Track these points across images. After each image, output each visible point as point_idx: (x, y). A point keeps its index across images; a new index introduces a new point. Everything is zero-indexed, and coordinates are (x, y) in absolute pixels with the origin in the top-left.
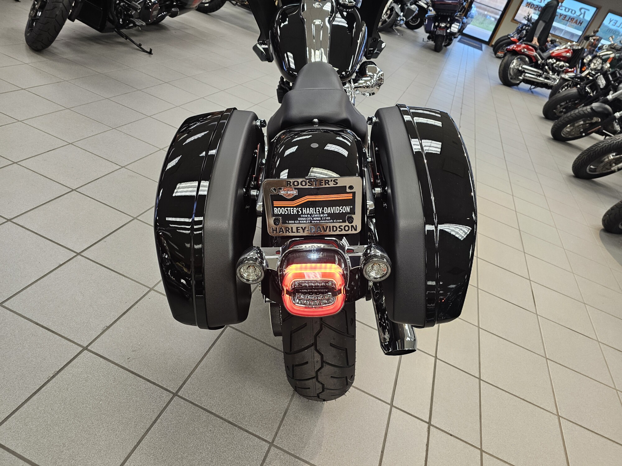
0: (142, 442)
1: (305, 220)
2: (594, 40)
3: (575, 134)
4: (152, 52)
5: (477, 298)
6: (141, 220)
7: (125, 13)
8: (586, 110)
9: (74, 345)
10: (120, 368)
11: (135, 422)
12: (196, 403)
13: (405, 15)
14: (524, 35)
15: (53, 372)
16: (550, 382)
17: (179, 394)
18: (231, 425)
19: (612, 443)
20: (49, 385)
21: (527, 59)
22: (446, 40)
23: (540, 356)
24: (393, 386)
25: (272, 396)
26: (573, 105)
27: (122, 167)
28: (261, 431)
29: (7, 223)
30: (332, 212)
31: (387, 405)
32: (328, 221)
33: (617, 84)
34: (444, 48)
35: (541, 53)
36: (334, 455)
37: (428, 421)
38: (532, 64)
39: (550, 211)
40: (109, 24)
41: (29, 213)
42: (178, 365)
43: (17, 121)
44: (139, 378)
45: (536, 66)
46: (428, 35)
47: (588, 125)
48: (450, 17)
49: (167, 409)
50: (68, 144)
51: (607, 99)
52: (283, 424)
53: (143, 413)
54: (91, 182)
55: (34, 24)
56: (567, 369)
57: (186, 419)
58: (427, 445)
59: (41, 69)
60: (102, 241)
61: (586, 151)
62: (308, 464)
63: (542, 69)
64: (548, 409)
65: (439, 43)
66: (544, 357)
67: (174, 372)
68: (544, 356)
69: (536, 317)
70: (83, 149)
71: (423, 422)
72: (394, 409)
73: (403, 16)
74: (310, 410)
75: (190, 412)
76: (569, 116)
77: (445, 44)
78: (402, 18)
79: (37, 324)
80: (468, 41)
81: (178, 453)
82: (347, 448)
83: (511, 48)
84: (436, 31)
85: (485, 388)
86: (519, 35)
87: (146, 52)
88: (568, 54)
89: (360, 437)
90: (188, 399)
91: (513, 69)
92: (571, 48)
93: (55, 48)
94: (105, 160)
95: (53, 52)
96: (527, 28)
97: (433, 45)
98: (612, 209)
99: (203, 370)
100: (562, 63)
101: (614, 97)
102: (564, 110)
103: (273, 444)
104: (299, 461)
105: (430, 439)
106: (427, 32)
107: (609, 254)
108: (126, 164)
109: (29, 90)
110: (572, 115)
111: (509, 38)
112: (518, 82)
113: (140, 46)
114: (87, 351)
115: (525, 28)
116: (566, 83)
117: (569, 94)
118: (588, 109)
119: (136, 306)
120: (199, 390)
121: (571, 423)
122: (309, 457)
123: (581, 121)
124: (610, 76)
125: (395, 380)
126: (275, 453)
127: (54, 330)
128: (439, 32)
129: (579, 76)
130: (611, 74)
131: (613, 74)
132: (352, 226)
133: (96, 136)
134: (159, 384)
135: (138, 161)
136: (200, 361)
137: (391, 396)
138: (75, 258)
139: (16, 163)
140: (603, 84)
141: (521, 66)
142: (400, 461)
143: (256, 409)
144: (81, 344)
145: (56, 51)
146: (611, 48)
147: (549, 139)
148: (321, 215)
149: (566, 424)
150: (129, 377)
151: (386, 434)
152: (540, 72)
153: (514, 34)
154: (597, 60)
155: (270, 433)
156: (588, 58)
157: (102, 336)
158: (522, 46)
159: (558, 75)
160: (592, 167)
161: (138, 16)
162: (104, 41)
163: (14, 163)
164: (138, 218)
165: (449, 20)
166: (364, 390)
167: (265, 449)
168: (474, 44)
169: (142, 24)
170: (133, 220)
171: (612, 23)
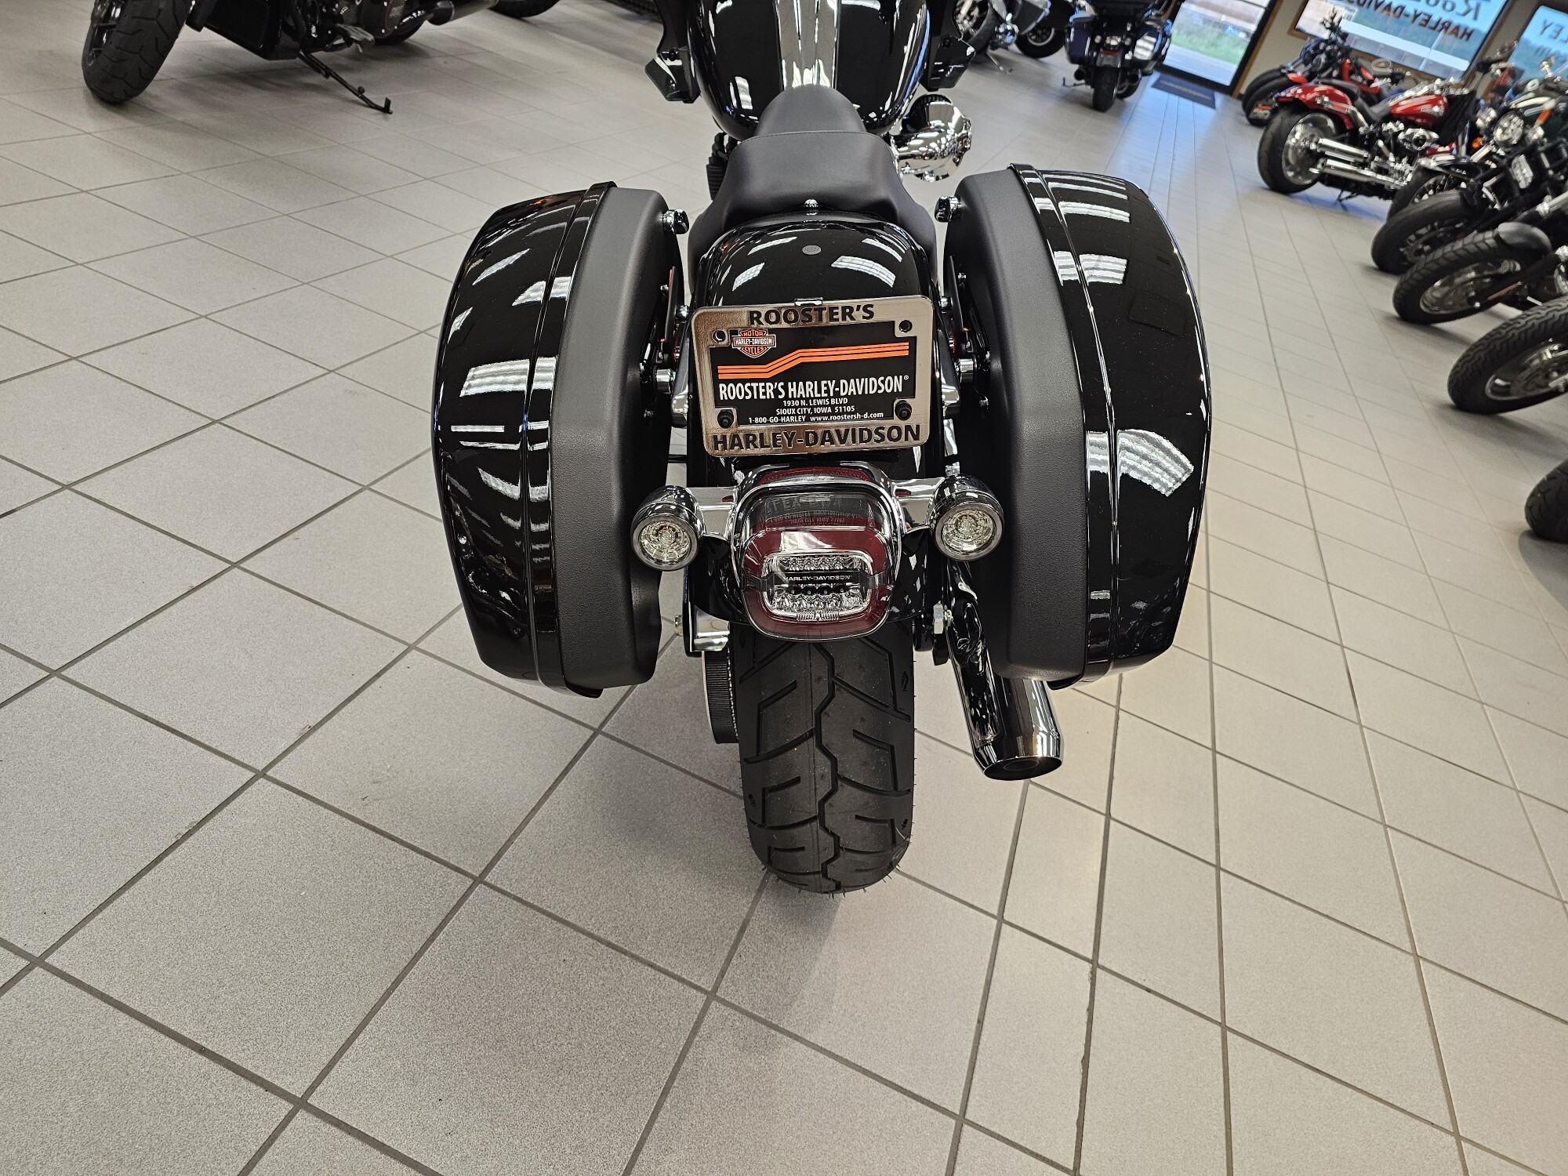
0: (404, 981)
1: (794, 415)
2: (1503, 70)
3: (1454, 304)
4: (391, 108)
5: (1208, 684)
6: (381, 491)
7: (324, 10)
8: (1483, 241)
9: (233, 765)
10: (344, 819)
11: (385, 938)
12: (529, 900)
13: (1017, 19)
14: (1321, 66)
15: (187, 824)
16: (1394, 881)
17: (487, 879)
18: (614, 952)
19: (1552, 1021)
20: (178, 851)
21: (1330, 123)
22: (1122, 81)
23: (1369, 820)
24: (1003, 876)
25: (709, 890)
26: (1448, 236)
27: (330, 371)
28: (686, 966)
29: (61, 494)
30: (860, 393)
31: (989, 918)
32: (849, 417)
33: (1562, 177)
34: (1117, 101)
35: (1366, 106)
36: (862, 1025)
37: (1090, 956)
38: (1343, 135)
39: (1392, 487)
40: (285, 39)
41: (112, 471)
42: (482, 816)
43: (73, 264)
44: (390, 842)
45: (1354, 139)
46: (1076, 67)
47: (1488, 280)
48: (1133, 20)
49: (459, 912)
50: (196, 319)
51: (1537, 212)
52: (738, 951)
53: (404, 919)
54: (256, 404)
55: (104, 39)
56: (1436, 850)
57: (507, 933)
58: (1090, 1010)
59: (124, 146)
60: (291, 537)
61: (1484, 341)
62: (801, 1042)
63: (1368, 148)
64: (1391, 940)
65: (1104, 88)
66: (1378, 822)
67: (472, 831)
68: (1380, 820)
69: (1359, 731)
70: (235, 330)
71: (1079, 960)
72: (1005, 927)
73: (1013, 21)
74: (802, 923)
75: (515, 920)
76: (1439, 259)
77: (1120, 92)
78: (1009, 27)
79: (146, 718)
80: (1179, 84)
81: (490, 1007)
82: (893, 1010)
83: (1289, 95)
84: (1096, 58)
85: (1232, 888)
86: (1310, 66)
87: (377, 108)
88: (1436, 109)
89: (924, 987)
90: (508, 890)
91: (1295, 149)
92: (1444, 94)
93: (156, 97)
94: (287, 355)
95: (150, 108)
96: (1329, 48)
97: (1088, 94)
98: (1551, 477)
99: (542, 829)
100: (1420, 132)
101: (1555, 208)
102: (1427, 248)
103: (715, 996)
104: (779, 1035)
105: (1097, 997)
106: (1073, 60)
107: (1543, 589)
108: (339, 365)
109: (99, 193)
110: (1447, 256)
111: (1284, 75)
112: (1308, 182)
113: (360, 92)
114: (266, 781)
115: (1325, 48)
116: (1431, 182)
117: (1441, 206)
118: (1489, 238)
119: (377, 683)
120: (535, 872)
121: (1448, 974)
122: (804, 1027)
123: (1469, 272)
124: (1543, 157)
125: (1008, 864)
126: (721, 1016)
127: (185, 732)
128: (1104, 60)
129: (1464, 161)
130: (1547, 152)
131: (1553, 153)
132: (908, 428)
133: (263, 300)
134: (440, 856)
135: (366, 359)
136: (535, 810)
137: (998, 898)
138: (226, 575)
139: (76, 358)
140: (1526, 179)
141: (1315, 139)
142: (1023, 1043)
143: (672, 918)
144: (250, 764)
145: (156, 104)
146: (1547, 88)
147: (1389, 318)
148: (833, 401)
149: (1436, 975)
150: (367, 839)
151: (988, 983)
152: (1365, 154)
153: (1296, 64)
154: (1511, 120)
155: (707, 971)
156: (1488, 115)
157: (298, 748)
158: (1317, 89)
159: (1410, 162)
160: (1499, 381)
161: (355, 21)
162: (271, 83)
163: (71, 358)
164: (372, 487)
165: (1129, 29)
166: (932, 884)
167: (697, 1005)
168: (1195, 93)
169: (365, 37)
170: (360, 491)
171: (1549, 31)
